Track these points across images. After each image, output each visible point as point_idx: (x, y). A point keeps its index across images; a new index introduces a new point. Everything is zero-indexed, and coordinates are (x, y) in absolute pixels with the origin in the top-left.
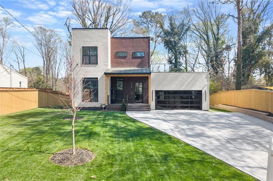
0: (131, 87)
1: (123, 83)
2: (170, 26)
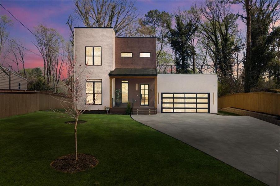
0: (137, 90)
1: (128, 85)
2: (177, 26)
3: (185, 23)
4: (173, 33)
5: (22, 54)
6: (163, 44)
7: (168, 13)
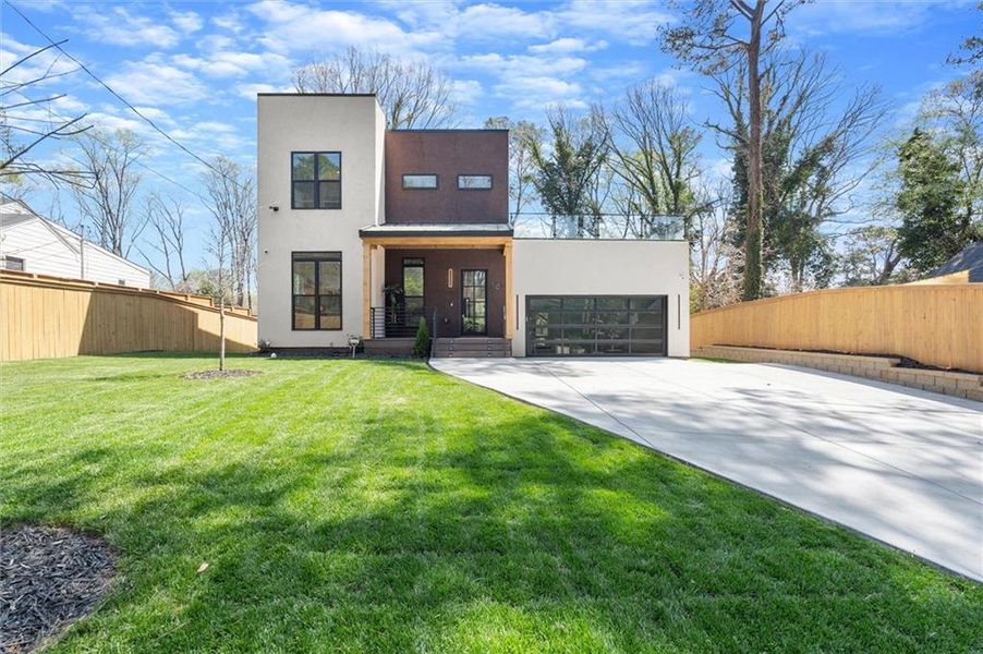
0: (450, 286)
1: (424, 273)
2: (556, 153)
3: (575, 146)
4: (547, 168)
5: (177, 230)
6: (522, 202)
7: (533, 125)
